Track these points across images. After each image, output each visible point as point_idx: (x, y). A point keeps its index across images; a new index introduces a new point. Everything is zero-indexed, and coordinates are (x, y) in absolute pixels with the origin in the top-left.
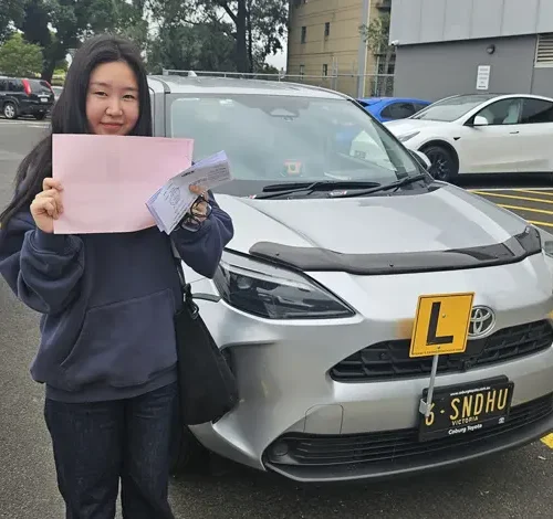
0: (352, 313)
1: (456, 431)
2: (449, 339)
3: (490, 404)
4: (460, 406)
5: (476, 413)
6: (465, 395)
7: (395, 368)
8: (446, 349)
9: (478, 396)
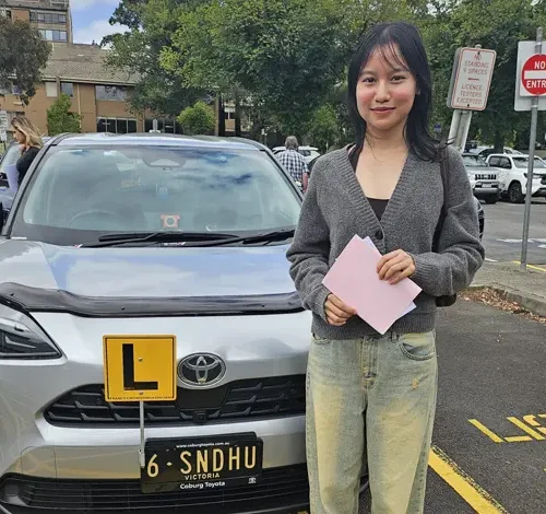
0: (59, 355)
1: (190, 486)
2: (153, 386)
3: (234, 461)
4: (193, 460)
5: (215, 469)
6: (198, 448)
7: (116, 415)
8: (150, 395)
9: (215, 451)
